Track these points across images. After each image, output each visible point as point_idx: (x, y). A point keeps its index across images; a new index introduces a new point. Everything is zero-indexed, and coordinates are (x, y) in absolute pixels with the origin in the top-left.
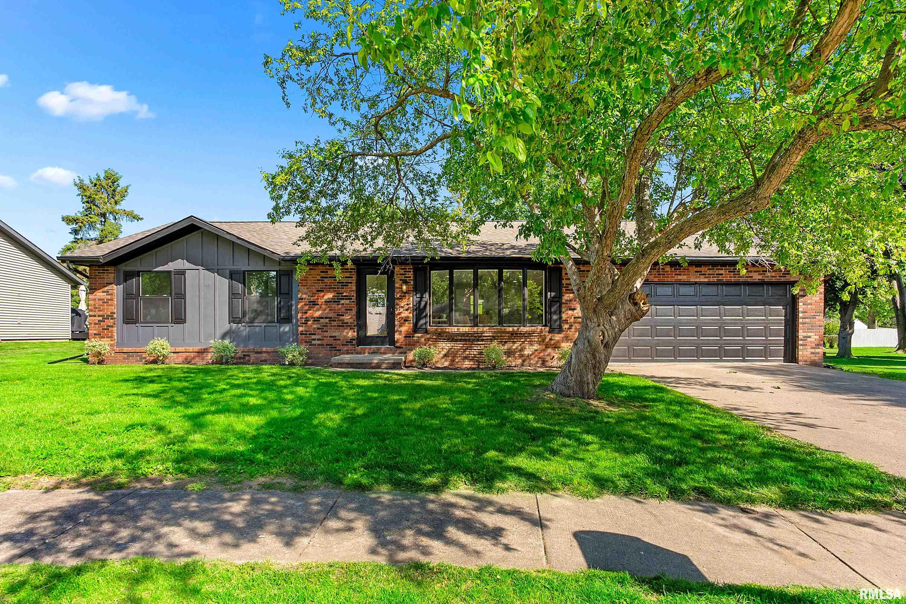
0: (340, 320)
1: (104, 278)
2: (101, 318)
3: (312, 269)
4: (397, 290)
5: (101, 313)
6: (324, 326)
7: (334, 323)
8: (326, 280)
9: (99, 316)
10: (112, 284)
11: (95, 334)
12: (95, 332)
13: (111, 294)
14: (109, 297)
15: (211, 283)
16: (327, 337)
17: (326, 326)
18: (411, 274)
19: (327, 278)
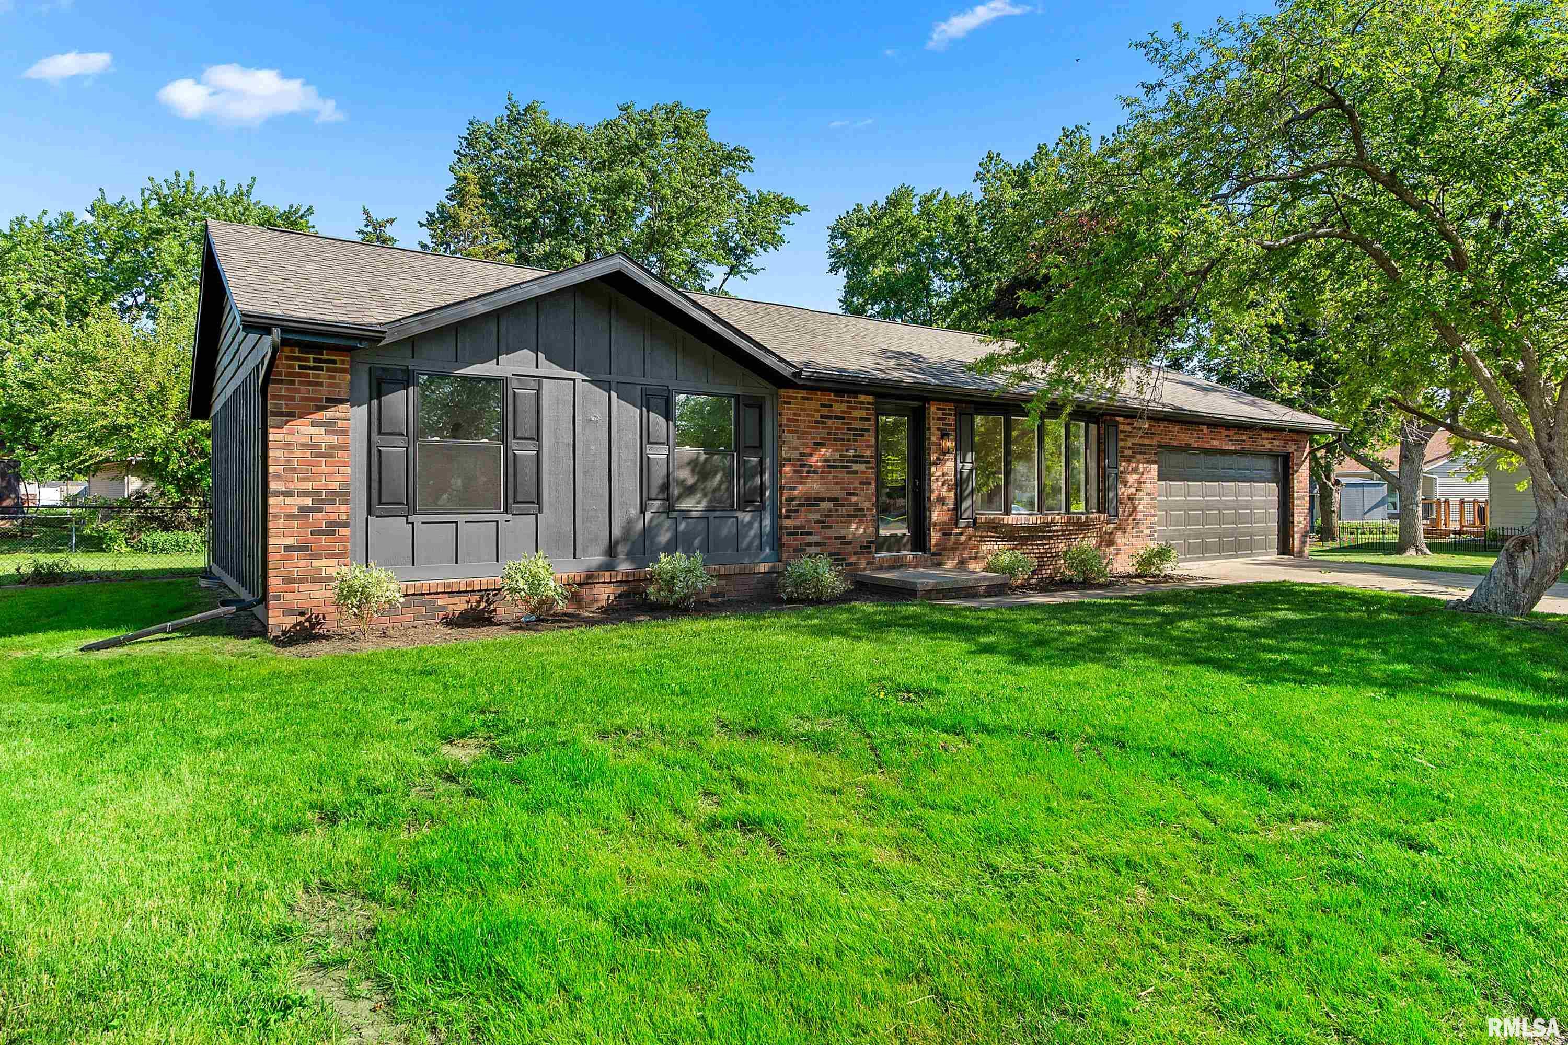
0: (850, 505)
1: (321, 384)
2: (308, 501)
3: (807, 399)
4: (933, 448)
5: (307, 485)
6: (826, 516)
7: (843, 511)
8: (829, 422)
9: (303, 494)
10: (342, 401)
11: (287, 548)
12: (290, 541)
13: (344, 432)
14: (334, 439)
15: (599, 415)
16: (830, 538)
17: (829, 516)
18: (951, 419)
19: (830, 417)
